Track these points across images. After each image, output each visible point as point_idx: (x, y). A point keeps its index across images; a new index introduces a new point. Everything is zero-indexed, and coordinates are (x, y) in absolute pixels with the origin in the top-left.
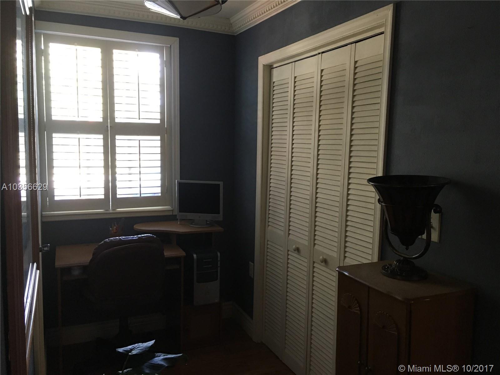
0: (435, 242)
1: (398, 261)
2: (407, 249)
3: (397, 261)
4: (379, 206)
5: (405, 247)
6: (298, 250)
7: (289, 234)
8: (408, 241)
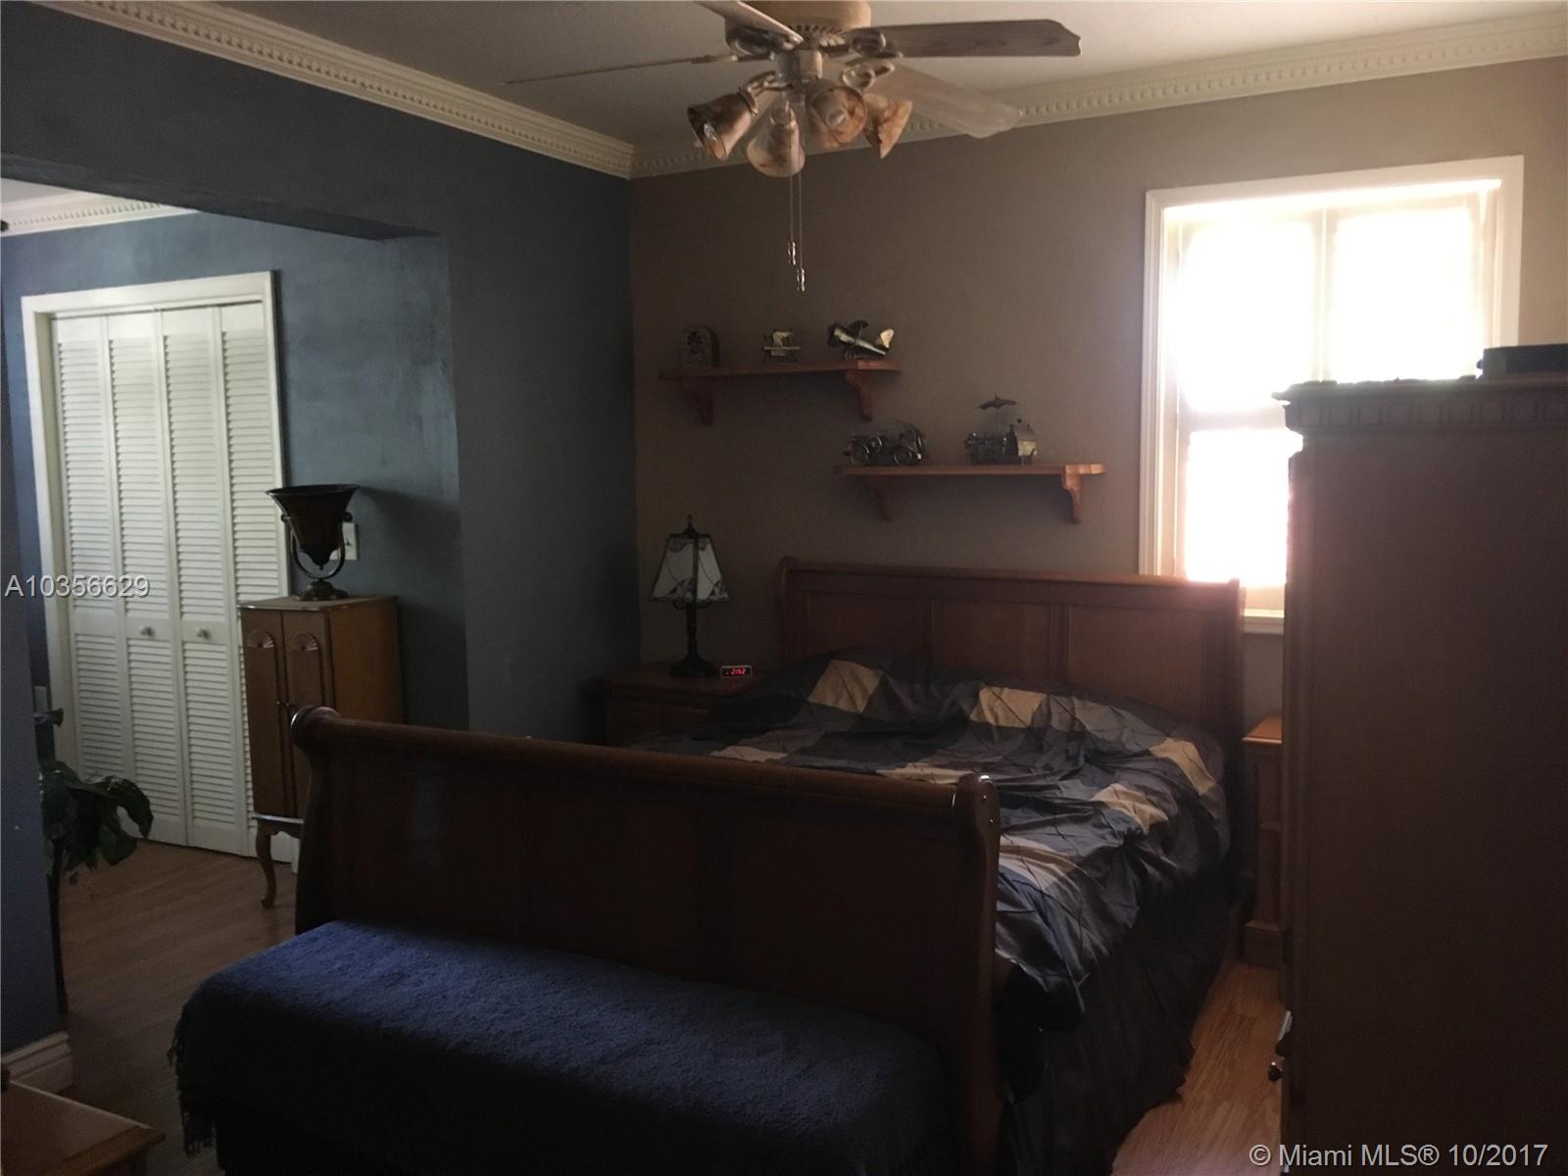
0: (353, 561)
1: (314, 584)
2: (321, 568)
3: (311, 584)
4: (282, 525)
5: (318, 567)
6: (149, 632)
7: (127, 610)
8: (321, 559)
